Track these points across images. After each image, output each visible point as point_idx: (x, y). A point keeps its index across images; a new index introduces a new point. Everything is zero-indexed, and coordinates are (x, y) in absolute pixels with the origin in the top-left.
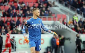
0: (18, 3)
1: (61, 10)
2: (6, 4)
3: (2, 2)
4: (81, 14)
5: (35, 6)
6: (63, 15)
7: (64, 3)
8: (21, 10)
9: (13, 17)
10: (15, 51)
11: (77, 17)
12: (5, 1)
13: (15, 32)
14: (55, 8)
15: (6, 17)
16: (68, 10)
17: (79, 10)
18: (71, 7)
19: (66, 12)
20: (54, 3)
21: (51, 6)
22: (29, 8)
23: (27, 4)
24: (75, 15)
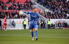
0: (16, 3)
1: (38, 6)
2: (10, 3)
3: (8, 2)
4: (48, 8)
5: (25, 4)
6: (39, 9)
7: (40, 3)
8: (18, 6)
9: (13, 10)
10: (15, 27)
11: (46, 10)
12: (10, 2)
13: (14, 18)
14: (35, 5)
15: (10, 10)
16: (42, 6)
17: (47, 6)
18: (43, 5)
19: (41, 8)
20: (34, 3)
21: (33, 4)
22: (22, 5)
23: (21, 3)
24: (45, 9)
